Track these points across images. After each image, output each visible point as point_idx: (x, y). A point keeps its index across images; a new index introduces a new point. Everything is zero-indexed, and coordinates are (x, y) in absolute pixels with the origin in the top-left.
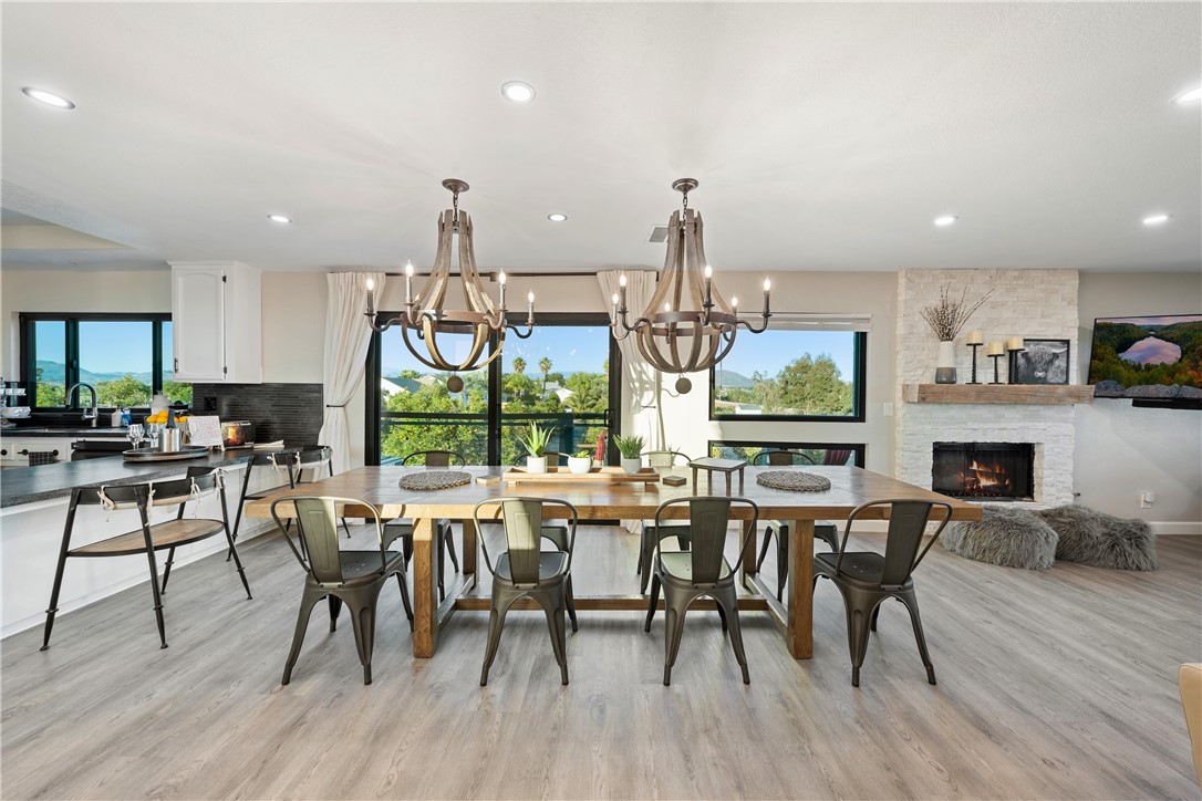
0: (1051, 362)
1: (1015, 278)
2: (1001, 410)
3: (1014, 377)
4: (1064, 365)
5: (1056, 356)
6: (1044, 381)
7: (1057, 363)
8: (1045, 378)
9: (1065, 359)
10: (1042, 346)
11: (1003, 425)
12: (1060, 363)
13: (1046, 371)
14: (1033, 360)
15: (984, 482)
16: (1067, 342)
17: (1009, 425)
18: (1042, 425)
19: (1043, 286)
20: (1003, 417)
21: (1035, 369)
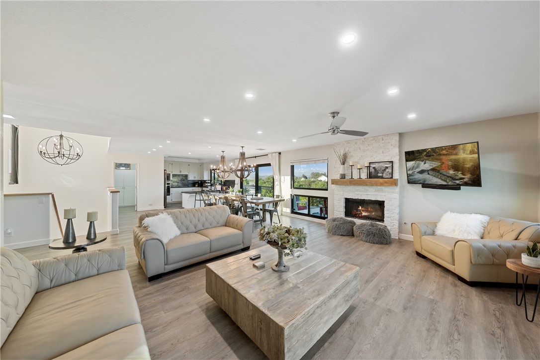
0: (385, 170)
1: (371, 140)
2: (367, 188)
3: (370, 176)
4: (390, 171)
5: (387, 168)
6: (382, 177)
7: (387, 170)
8: (382, 176)
9: (391, 168)
10: (381, 164)
11: (368, 193)
12: (389, 170)
13: (383, 173)
14: (377, 170)
15: (364, 214)
16: (392, 162)
17: (370, 193)
18: (384, 194)
19: (383, 142)
20: (368, 190)
21: (378, 173)
